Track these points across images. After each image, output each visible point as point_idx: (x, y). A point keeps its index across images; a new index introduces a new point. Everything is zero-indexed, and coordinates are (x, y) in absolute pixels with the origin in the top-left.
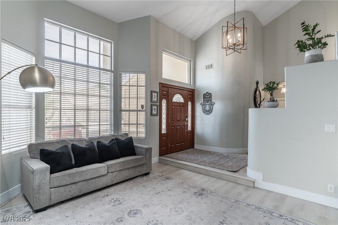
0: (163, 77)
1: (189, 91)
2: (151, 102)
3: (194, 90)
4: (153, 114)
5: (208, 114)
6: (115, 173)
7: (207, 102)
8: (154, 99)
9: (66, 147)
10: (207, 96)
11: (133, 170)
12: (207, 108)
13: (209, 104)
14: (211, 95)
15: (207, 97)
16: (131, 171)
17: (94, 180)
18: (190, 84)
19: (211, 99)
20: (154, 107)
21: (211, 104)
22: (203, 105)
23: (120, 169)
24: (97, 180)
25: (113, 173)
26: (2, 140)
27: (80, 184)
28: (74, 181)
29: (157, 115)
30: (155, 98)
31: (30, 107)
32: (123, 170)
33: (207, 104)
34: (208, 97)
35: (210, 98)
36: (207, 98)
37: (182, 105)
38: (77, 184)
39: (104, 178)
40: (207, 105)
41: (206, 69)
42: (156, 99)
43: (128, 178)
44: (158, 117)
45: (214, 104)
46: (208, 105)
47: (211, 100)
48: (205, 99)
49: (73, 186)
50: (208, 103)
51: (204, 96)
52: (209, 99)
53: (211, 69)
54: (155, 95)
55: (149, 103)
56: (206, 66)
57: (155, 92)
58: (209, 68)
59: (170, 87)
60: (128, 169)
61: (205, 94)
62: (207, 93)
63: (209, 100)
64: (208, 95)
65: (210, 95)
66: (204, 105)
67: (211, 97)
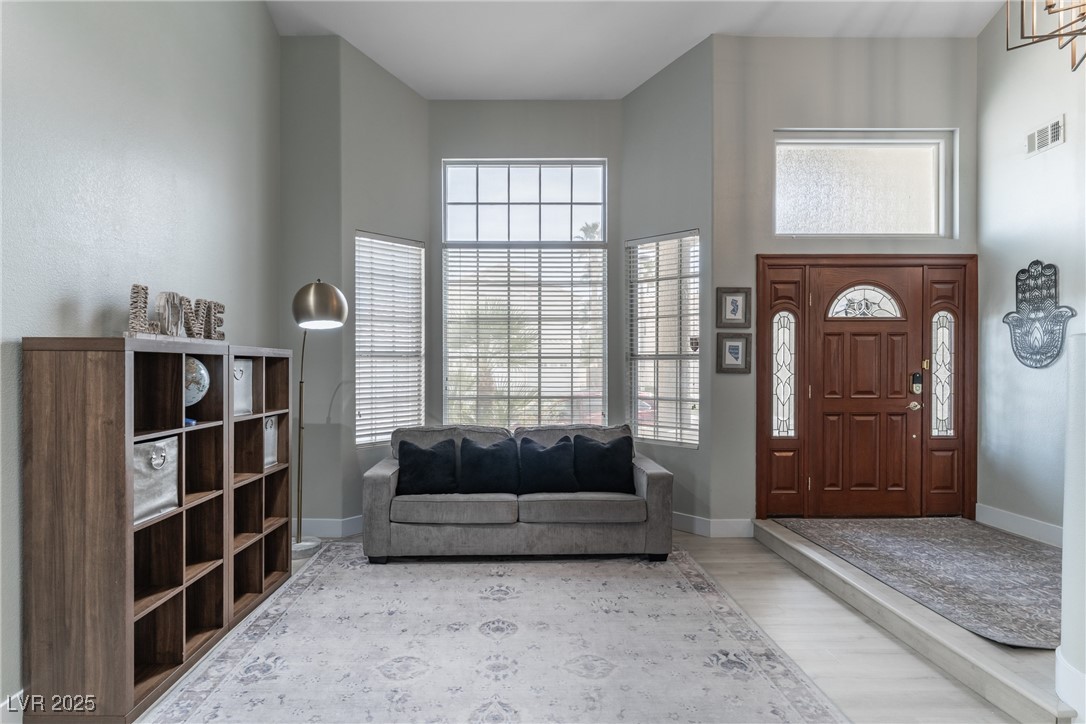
0: (779, 230)
1: (931, 266)
2: (717, 327)
3: (974, 258)
4: (724, 366)
5: (1042, 367)
6: (538, 528)
7: (1037, 310)
8: (729, 316)
9: (451, 442)
10: (1036, 278)
11: (600, 531)
12: (1038, 336)
13: (1045, 318)
14: (1055, 274)
15: (1032, 283)
16: (590, 532)
17: (480, 530)
18: (951, 236)
19: (1053, 291)
20: (729, 344)
21: (1055, 317)
22: (1015, 323)
23: (554, 519)
24: (488, 530)
25: (534, 525)
26: (358, 418)
27: (449, 529)
28: (435, 519)
29: (746, 370)
30: (734, 311)
31: (417, 355)
32: (566, 524)
33: (1033, 316)
34: (1039, 282)
35: (1049, 288)
36: (1037, 287)
37: (885, 329)
38: (442, 528)
39: (508, 530)
40: (1034, 320)
41: (1031, 148)
42: (739, 316)
43: (582, 551)
44: (753, 376)
45: (1073, 316)
46: (1039, 320)
47: (1055, 297)
48: (1024, 292)
49: (433, 530)
50: (1041, 314)
51: (1018, 280)
52: (1045, 292)
53: (1055, 149)
54: (734, 303)
55: (712, 332)
56: (1031, 138)
57: (736, 291)
58: (1043, 144)
59: (812, 266)
60: (583, 525)
61: (1023, 271)
62: (1037, 263)
63: (1043, 299)
64: (1042, 275)
65: (1048, 272)
66: (1019, 323)
67: (1056, 282)
